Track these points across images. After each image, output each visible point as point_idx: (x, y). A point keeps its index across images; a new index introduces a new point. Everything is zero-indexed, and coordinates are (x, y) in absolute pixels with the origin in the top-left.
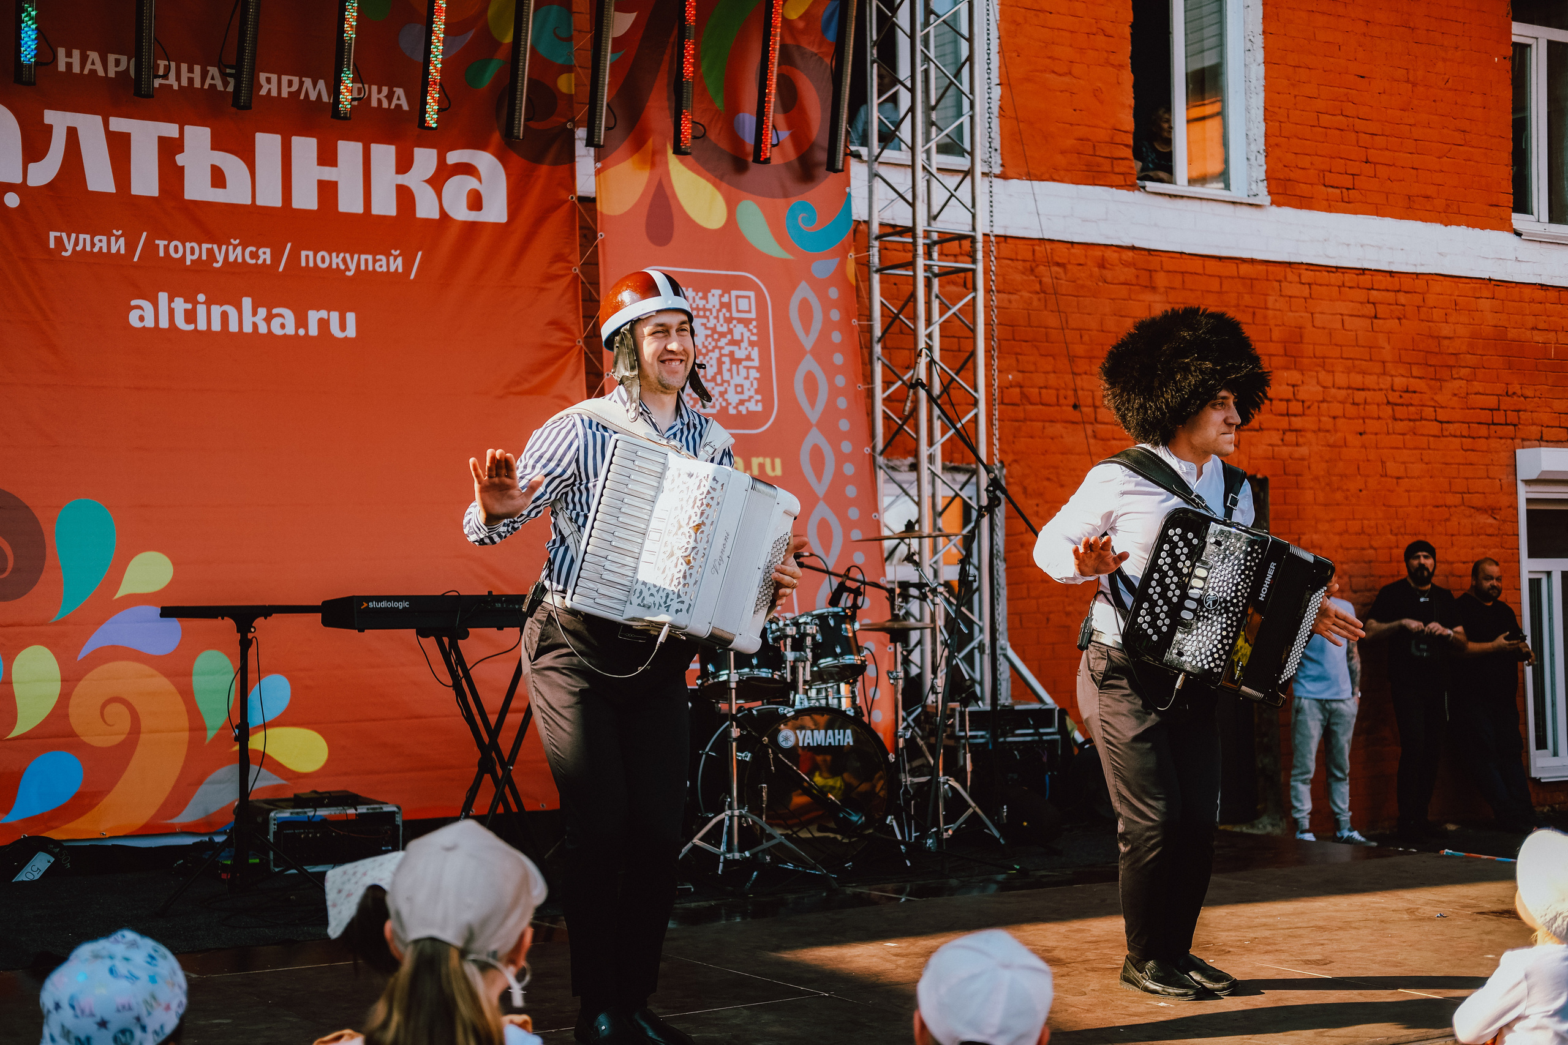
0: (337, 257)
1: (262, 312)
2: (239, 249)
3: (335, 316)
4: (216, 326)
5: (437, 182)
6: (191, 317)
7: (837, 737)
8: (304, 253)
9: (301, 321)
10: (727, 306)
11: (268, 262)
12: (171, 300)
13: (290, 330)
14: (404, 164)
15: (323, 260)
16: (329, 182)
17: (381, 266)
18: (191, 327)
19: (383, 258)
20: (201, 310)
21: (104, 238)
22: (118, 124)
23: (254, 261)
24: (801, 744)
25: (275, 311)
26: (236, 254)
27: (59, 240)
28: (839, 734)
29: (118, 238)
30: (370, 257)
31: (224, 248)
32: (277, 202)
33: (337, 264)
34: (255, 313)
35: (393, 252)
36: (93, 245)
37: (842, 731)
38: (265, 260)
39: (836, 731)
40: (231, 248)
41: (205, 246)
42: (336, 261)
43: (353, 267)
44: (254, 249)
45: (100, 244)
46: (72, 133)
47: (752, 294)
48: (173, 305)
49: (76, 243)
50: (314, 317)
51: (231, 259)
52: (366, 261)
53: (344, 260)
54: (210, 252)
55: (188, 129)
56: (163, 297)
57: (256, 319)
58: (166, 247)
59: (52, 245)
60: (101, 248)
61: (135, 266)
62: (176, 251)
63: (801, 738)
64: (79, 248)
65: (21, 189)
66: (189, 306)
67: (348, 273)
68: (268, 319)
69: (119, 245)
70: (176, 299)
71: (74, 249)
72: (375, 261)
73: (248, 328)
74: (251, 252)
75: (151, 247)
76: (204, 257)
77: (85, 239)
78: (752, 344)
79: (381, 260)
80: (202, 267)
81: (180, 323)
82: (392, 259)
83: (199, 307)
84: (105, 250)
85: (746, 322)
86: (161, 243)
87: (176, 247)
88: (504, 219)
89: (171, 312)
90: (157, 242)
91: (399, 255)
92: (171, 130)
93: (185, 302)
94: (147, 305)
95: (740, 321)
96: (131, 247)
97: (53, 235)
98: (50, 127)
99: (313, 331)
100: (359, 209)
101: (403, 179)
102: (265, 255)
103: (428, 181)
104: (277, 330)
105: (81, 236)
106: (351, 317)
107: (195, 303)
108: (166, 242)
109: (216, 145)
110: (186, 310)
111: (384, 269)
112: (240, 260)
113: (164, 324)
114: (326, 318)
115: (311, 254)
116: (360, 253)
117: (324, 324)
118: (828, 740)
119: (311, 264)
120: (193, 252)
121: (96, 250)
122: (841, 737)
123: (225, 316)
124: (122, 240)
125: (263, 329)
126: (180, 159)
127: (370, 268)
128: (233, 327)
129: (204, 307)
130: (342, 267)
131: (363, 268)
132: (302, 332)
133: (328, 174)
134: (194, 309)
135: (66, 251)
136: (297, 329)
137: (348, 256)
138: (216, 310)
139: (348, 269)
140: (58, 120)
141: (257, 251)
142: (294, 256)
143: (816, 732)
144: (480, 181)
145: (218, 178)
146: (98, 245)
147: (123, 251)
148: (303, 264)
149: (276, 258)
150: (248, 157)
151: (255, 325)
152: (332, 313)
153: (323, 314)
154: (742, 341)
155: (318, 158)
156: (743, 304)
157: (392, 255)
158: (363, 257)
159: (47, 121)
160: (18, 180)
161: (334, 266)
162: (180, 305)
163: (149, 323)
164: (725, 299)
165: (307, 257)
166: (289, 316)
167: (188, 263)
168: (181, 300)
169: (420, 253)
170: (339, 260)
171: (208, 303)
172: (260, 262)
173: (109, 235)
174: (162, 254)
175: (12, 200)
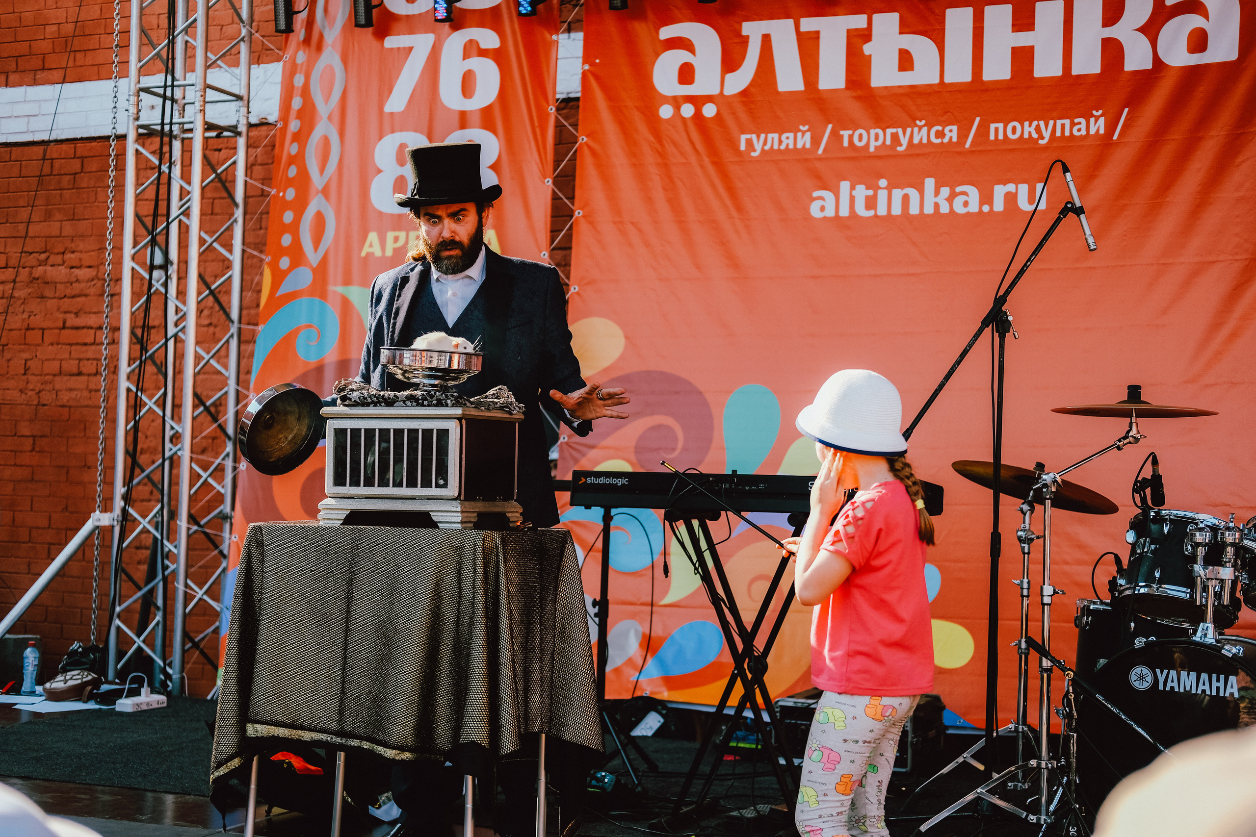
0: (1030, 126)
1: (945, 191)
2: (925, 129)
3: (1023, 189)
4: (897, 210)
5: (1151, 30)
6: (871, 203)
7: (1215, 684)
8: (993, 126)
9: (987, 198)
11: (955, 139)
12: (853, 188)
13: (974, 208)
14: (1113, 15)
15: (1014, 130)
16: (1023, 48)
17: (1079, 130)
18: (871, 213)
19: (1083, 121)
20: (882, 195)
21: (791, 135)
22: (808, 24)
23: (939, 141)
24: (1161, 688)
25: (958, 189)
26: (921, 135)
27: (749, 142)
28: (1218, 680)
29: (804, 133)
30: (1067, 122)
31: (909, 130)
32: (965, 76)
33: (1030, 133)
34: (937, 193)
35: (1094, 112)
36: (780, 142)
37: (1222, 677)
38: (951, 138)
39: (1214, 676)
40: (916, 129)
41: (889, 131)
42: (1029, 130)
43: (1047, 135)
44: (940, 128)
45: (787, 141)
46: (766, 40)
48: (854, 193)
49: (765, 143)
50: (1000, 192)
51: (916, 141)
52: (1063, 126)
53: (1038, 129)
54: (895, 137)
55: (876, 17)
56: (845, 186)
57: (937, 200)
58: (851, 137)
59: (743, 147)
60: (788, 145)
61: (820, 159)
62: (860, 139)
63: (1161, 679)
64: (767, 148)
65: (718, 99)
66: (870, 193)
67: (1041, 142)
68: (950, 199)
69: (804, 140)
70: (858, 187)
71: (763, 149)
72: (1073, 124)
73: (929, 211)
74: (937, 131)
75: (835, 139)
76: (888, 142)
77: (773, 139)
79: (1080, 123)
80: (886, 152)
81: (861, 210)
82: (1092, 120)
83: (880, 192)
84: (791, 146)
86: (846, 134)
87: (861, 136)
88: (1234, 56)
89: (852, 199)
90: (842, 132)
91: (1101, 116)
92: (859, 21)
93: (867, 188)
94: (828, 195)
96: (816, 141)
97: (743, 138)
98: (747, 37)
99: (999, 205)
100: (1056, 70)
101: (1110, 32)
102: (952, 133)
103: (1142, 30)
104: (959, 208)
105: (770, 136)
107: (876, 188)
108: (850, 132)
109: (905, 28)
110: (867, 197)
111: (1083, 132)
112: (925, 141)
113: (844, 212)
114: (1014, 191)
115: (1001, 126)
116: (1055, 119)
117: (1011, 198)
118: (1201, 687)
119: (1001, 137)
120: (877, 139)
121: (783, 147)
122: (1221, 685)
123: (906, 199)
124: (808, 135)
125: (945, 209)
126: (867, 49)
127: (1067, 133)
128: (914, 210)
129: (886, 192)
130: (1035, 136)
131: (1058, 134)
132: (986, 208)
133: (1023, 39)
134: (875, 196)
135: (755, 151)
136: (981, 204)
137: (1042, 123)
138: (898, 194)
139: (1043, 138)
140: (753, 30)
141: (943, 130)
142: (983, 130)
143: (1184, 674)
144: (1207, 18)
145: (906, 61)
146: (785, 142)
147: (808, 146)
148: (992, 137)
149: (963, 136)
150: (938, 36)
151: (937, 205)
152: (1020, 186)
153: (1011, 187)
155: (1013, 25)
157: (1093, 116)
158: (1059, 122)
159: (744, 33)
160: (715, 91)
161: (1026, 136)
162: (862, 192)
163: (830, 212)
165: (997, 129)
166: (973, 193)
167: (872, 149)
168: (863, 187)
169: (1126, 110)
170: (1032, 129)
171: (890, 188)
172: (946, 140)
173: (796, 131)
174: (846, 143)
175: (709, 111)
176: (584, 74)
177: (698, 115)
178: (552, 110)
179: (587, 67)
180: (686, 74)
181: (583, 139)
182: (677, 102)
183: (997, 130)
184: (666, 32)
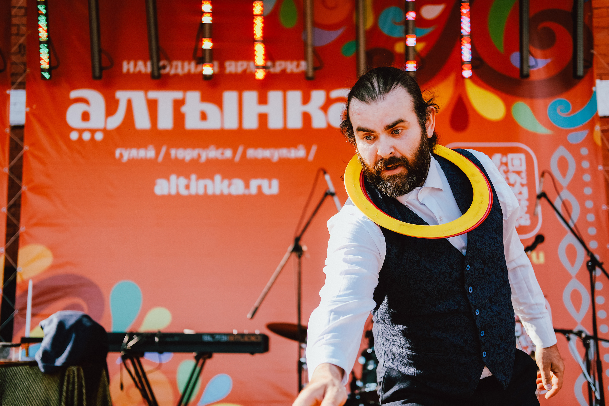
0: (267, 151)
1: (226, 182)
4: (201, 192)
5: (325, 108)
6: (187, 187)
8: (249, 151)
9: (247, 186)
10: (506, 164)
11: (230, 157)
12: (178, 179)
13: (241, 191)
14: (306, 100)
16: (264, 114)
18: (187, 193)
20: (193, 183)
21: (144, 151)
22: (153, 94)
23: (222, 157)
25: (233, 181)
27: (121, 154)
29: (151, 150)
31: (206, 151)
32: (235, 126)
33: (267, 155)
34: (222, 183)
35: (299, 146)
41: (196, 152)
43: (277, 157)
45: (142, 154)
46: (129, 102)
47: (522, 156)
48: (178, 182)
49: (129, 155)
50: (254, 183)
55: (188, 93)
56: (173, 177)
57: (222, 186)
58: (176, 154)
59: (117, 156)
60: (142, 156)
61: (159, 164)
62: (181, 155)
64: (131, 157)
65: (104, 131)
66: (187, 181)
68: (229, 187)
69: (151, 154)
70: (181, 178)
71: (128, 158)
73: (218, 192)
74: (221, 153)
75: (168, 154)
76: (195, 157)
78: (522, 185)
79: (291, 151)
80: (195, 162)
81: (182, 191)
83: (192, 181)
84: (144, 157)
85: (519, 173)
86: (173, 151)
89: (177, 186)
90: (171, 151)
91: (302, 148)
92: (179, 95)
93: (185, 179)
94: (164, 182)
95: (514, 172)
96: (158, 154)
97: (118, 151)
98: (119, 99)
99: (254, 191)
100: (280, 126)
101: (306, 108)
102: (228, 153)
103: (321, 108)
104: (234, 192)
105: (132, 150)
106: (275, 183)
107: (190, 180)
108: (175, 150)
109: (203, 100)
110: (185, 184)
112: (214, 157)
113: (173, 192)
114: (261, 183)
116: (280, 148)
117: (260, 188)
120: (190, 155)
121: (139, 157)
123: (206, 187)
124: (153, 152)
125: (226, 192)
126: (184, 109)
128: (210, 192)
129: (195, 181)
132: (247, 192)
133: (263, 109)
134: (190, 183)
135: (124, 159)
136: (244, 190)
138: (201, 183)
139: (274, 158)
140: (122, 96)
141: (224, 152)
142: (244, 154)
145: (204, 116)
147: (153, 157)
148: (249, 157)
149: (234, 155)
150: (219, 103)
151: (222, 190)
152: (264, 181)
153: (259, 181)
154: (515, 182)
155: (258, 101)
156: (516, 162)
159: (117, 97)
160: (102, 126)
161: (265, 157)
162: (182, 181)
163: (166, 192)
164: (504, 160)
166: (240, 183)
167: (187, 160)
168: (183, 178)
169: (315, 146)
171: (197, 179)
172: (226, 157)
173: (146, 148)
174: (173, 157)
175: (99, 136)
176: (27, 114)
177: (93, 138)
178: (8, 130)
179: (28, 109)
180: (86, 116)
181: (26, 148)
182: (81, 131)
183: (252, 153)
184: (74, 94)
